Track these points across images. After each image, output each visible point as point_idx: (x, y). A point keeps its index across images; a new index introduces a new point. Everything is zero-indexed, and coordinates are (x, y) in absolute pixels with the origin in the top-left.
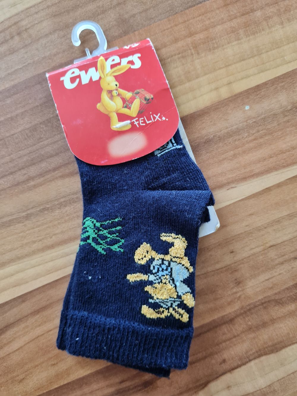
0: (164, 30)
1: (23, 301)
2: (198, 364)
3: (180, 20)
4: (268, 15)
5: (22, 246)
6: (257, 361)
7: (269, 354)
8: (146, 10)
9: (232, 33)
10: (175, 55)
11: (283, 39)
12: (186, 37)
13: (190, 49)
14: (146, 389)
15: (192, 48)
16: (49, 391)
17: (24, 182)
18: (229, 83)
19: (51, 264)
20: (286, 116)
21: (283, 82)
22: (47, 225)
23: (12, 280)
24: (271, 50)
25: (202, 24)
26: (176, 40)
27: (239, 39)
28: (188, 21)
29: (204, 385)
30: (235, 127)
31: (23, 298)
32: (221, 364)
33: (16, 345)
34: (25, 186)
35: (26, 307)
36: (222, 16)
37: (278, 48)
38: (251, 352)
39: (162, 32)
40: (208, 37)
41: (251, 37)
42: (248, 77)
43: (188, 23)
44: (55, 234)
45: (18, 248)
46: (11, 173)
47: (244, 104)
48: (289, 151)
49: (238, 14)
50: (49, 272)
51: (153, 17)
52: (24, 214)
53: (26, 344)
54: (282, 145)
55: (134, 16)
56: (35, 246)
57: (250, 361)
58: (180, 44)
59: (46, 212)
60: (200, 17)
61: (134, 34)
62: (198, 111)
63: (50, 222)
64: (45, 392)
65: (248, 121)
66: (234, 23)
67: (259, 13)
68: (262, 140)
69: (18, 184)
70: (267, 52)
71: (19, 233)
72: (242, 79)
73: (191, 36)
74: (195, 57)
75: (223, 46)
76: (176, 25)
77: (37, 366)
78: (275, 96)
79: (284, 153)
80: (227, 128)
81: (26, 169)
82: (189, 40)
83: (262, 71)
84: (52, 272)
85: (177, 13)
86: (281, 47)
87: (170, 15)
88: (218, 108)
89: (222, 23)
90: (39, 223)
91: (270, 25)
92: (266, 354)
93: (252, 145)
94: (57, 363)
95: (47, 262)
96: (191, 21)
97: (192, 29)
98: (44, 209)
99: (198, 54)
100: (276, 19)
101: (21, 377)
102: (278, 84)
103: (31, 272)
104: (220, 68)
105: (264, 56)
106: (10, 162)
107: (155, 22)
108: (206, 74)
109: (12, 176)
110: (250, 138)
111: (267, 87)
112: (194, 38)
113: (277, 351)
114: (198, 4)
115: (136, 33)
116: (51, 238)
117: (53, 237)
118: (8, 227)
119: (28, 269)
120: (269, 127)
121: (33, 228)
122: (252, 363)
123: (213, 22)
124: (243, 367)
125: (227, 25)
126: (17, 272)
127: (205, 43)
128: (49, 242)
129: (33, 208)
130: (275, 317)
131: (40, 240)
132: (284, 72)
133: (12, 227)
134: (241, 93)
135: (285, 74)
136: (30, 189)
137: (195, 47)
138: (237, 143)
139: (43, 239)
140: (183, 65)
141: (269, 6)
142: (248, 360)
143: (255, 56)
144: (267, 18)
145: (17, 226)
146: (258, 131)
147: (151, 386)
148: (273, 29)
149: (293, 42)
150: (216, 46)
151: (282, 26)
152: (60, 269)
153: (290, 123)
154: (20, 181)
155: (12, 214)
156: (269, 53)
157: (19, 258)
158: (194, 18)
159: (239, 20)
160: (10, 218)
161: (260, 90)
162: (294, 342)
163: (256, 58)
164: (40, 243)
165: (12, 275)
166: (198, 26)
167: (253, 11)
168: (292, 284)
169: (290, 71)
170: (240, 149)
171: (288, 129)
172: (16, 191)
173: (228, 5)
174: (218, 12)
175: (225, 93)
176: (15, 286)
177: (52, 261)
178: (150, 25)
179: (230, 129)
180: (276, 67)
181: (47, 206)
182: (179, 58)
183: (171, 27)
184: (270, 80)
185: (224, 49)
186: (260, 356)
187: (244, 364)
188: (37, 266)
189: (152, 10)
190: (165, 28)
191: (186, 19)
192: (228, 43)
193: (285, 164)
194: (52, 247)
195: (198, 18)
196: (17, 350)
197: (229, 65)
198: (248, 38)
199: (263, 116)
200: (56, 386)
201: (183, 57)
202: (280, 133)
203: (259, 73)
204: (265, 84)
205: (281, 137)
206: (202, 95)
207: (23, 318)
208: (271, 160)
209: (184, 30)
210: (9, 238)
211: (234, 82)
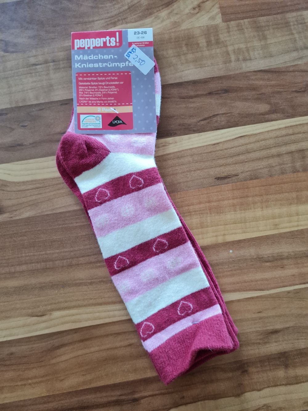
0: (195, 195)
1: (76, 333)
2: (168, 396)
3: (205, 192)
4: (255, 201)
5: (84, 300)
6: (202, 402)
7: (211, 400)
8: (187, 182)
9: (233, 206)
10: (198, 211)
11: (261, 217)
12: (206, 202)
13: (207, 210)
14: (134, 403)
15: (208, 209)
16: (77, 391)
17: (94, 262)
18: (224, 235)
19: (97, 314)
20: (252, 261)
21: (255, 241)
22: (101, 291)
23: (73, 318)
24: (252, 222)
25: (217, 197)
26: (200, 203)
27: (236, 211)
28: (210, 193)
29: (168, 409)
30: (221, 261)
31: (76, 331)
32: (181, 398)
33: (64, 358)
34: (94, 265)
35: (77, 337)
36: (229, 196)
37: (257, 221)
38: (200, 396)
39: (193, 196)
40: (218, 206)
41: (243, 211)
42: (235, 233)
43: (209, 194)
44: (104, 297)
45: (81, 300)
46: (88, 256)
47: (230, 249)
48: (249, 282)
49: (239, 197)
50: (95, 319)
51: (190, 186)
52: (89, 281)
53: (71, 358)
54: (246, 278)
55: (180, 183)
56: (91, 301)
57: (199, 401)
58: (202, 206)
59: (102, 283)
60: (217, 193)
61: (178, 193)
62: (203, 246)
63: (103, 290)
64: (74, 390)
65: (230, 259)
66: (235, 201)
67: (250, 199)
68: (235, 272)
69: (91, 263)
70: (250, 222)
71: (84, 292)
72: (232, 234)
73: (209, 203)
74: (208, 215)
75: (226, 213)
76: (202, 194)
77: (73, 373)
78: (248, 249)
79: (246, 283)
80: (217, 260)
81: (97, 255)
82: (208, 204)
83: (245, 233)
84: (97, 319)
85: (204, 187)
86: (258, 221)
87: (200, 188)
88: (214, 248)
89: (229, 199)
90: (97, 289)
91: (255, 207)
92: (208, 399)
93: (229, 273)
94: (86, 375)
95: (95, 313)
96: (211, 194)
97: (211, 199)
98: (102, 281)
99: (211, 214)
100: (259, 204)
101: (62, 378)
102: (252, 242)
103: (85, 316)
104: (221, 225)
105: (248, 224)
106: (89, 249)
107: (191, 189)
108: (212, 226)
109: (88, 257)
110: (229, 269)
111: (245, 242)
112: (211, 204)
113: (215, 399)
114: (217, 185)
115: (179, 193)
116: (102, 299)
117: (103, 299)
118: (78, 286)
119: (83, 314)
120: (241, 265)
121: (93, 291)
122: (199, 403)
123: (223, 198)
124: (194, 404)
125: (231, 202)
126: (77, 314)
127: (216, 208)
128: (100, 301)
129: (95, 279)
130: (219, 378)
131: (95, 299)
132: (257, 236)
133: (81, 287)
134: (229, 242)
135: (257, 237)
136: (97, 267)
137: (210, 210)
138: (220, 270)
139: (97, 298)
140: (201, 218)
141: (257, 196)
142: (197, 400)
143: (242, 223)
144: (254, 203)
145: (84, 287)
146: (234, 267)
147: (137, 402)
148: (256, 210)
149: (266, 220)
150: (222, 211)
151: (262, 209)
152: (102, 319)
153: (253, 266)
154: (92, 261)
155: (82, 280)
156: (251, 223)
157: (79, 306)
158: (213, 193)
159: (238, 200)
160: (81, 281)
161: (241, 243)
162: (227, 396)
163: (243, 224)
164: (95, 300)
165: (73, 315)
166: (214, 198)
167: (247, 196)
168: (233, 361)
169: (260, 236)
170: (221, 274)
171: (251, 269)
172: (89, 266)
173: (234, 190)
174: (227, 192)
175: (220, 240)
176: (73, 322)
177: (99, 312)
178: (188, 190)
179: (218, 261)
180: (253, 232)
181: (104, 280)
182: (199, 213)
183: (199, 195)
184: (247, 239)
185: (226, 215)
186: (205, 400)
187: (195, 402)
188: (89, 313)
189: (191, 182)
190: (196, 194)
191: (209, 193)
192: (229, 212)
193: (245, 289)
194: (100, 304)
195: (215, 193)
196: (64, 361)
197: (227, 224)
198: (241, 212)
199: (239, 258)
200: (82, 389)
201: (202, 214)
202: (246, 271)
203: (242, 233)
204: (244, 240)
205: (246, 273)
206: (207, 238)
207: (73, 342)
208: (238, 285)
209: (206, 198)
210: (77, 293)
211: (227, 235)
